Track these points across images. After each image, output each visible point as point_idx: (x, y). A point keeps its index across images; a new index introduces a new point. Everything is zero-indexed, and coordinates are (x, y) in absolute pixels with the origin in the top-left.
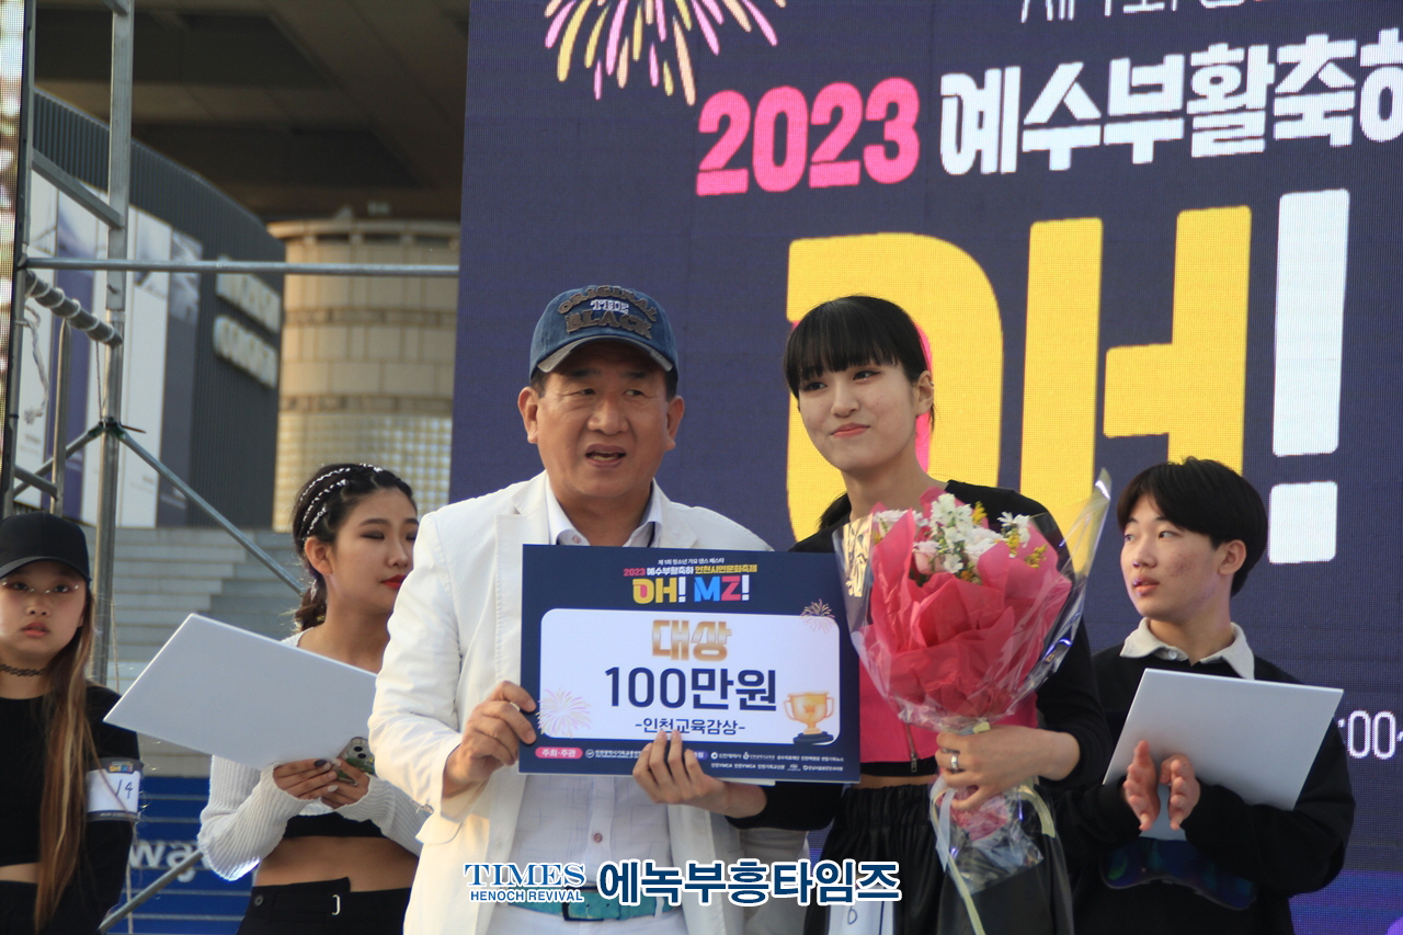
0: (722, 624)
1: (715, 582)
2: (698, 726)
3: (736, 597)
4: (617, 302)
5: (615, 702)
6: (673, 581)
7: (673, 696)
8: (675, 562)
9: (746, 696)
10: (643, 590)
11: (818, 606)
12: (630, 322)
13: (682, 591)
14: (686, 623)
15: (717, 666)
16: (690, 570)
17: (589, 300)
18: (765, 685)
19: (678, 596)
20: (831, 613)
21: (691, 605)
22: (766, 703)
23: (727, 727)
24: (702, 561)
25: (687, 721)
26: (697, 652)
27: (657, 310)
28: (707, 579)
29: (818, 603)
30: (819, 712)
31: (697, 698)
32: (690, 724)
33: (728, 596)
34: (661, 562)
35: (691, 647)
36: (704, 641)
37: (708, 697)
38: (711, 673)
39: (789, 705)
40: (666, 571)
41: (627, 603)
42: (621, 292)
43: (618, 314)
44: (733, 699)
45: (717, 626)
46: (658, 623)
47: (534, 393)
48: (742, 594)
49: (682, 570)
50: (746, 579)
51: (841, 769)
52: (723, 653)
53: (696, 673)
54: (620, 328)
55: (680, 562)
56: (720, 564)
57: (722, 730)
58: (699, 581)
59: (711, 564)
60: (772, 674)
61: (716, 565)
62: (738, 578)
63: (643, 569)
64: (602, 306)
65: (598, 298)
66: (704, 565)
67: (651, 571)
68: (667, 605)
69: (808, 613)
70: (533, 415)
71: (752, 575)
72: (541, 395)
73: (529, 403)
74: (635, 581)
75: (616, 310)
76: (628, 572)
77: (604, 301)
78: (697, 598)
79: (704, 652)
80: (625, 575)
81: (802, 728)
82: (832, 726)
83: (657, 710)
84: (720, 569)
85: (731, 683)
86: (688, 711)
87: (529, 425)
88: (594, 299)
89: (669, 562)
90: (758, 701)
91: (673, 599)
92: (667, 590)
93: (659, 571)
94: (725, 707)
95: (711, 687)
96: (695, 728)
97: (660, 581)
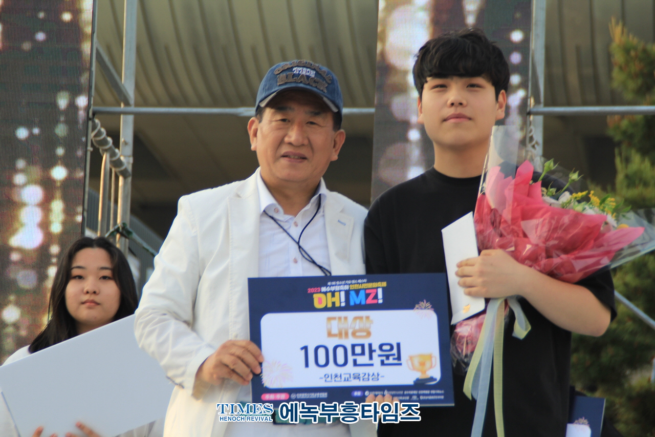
0: (368, 318)
1: (362, 294)
2: (357, 377)
3: (375, 301)
4: (308, 70)
5: (307, 365)
6: (337, 294)
7: (341, 360)
8: (338, 283)
9: (384, 358)
10: (319, 300)
11: (424, 304)
12: (315, 82)
13: (343, 299)
14: (346, 318)
15: (366, 342)
16: (347, 287)
17: (292, 68)
18: (395, 351)
19: (341, 303)
20: (432, 307)
21: (348, 307)
22: (396, 362)
23: (373, 377)
24: (353, 281)
25: (350, 375)
26: (354, 334)
27: (332, 77)
28: (357, 292)
29: (424, 302)
30: (428, 365)
31: (355, 361)
32: (352, 376)
33: (370, 301)
34: (329, 284)
35: (350, 332)
36: (357, 327)
37: (361, 360)
38: (363, 346)
39: (410, 362)
40: (333, 289)
41: (310, 308)
42: (311, 65)
43: (308, 77)
44: (377, 360)
45: (364, 319)
46: (329, 319)
47: (257, 121)
48: (378, 300)
49: (342, 288)
50: (380, 291)
51: (442, 397)
52: (369, 334)
53: (353, 346)
54: (309, 84)
55: (340, 283)
56: (364, 283)
57: (371, 378)
58: (353, 294)
59: (359, 283)
60: (398, 345)
61: (362, 283)
62: (375, 290)
63: (319, 288)
64: (300, 71)
65: (298, 66)
66: (355, 284)
67: (324, 289)
68: (334, 308)
69: (417, 308)
70: (255, 135)
71: (384, 289)
72: (260, 122)
73: (253, 127)
74: (315, 296)
75: (308, 74)
76: (310, 290)
77: (301, 69)
78: (352, 303)
79: (358, 334)
80: (309, 292)
81: (418, 375)
82: (436, 373)
83: (332, 369)
84: (364, 286)
85: (375, 351)
86: (350, 368)
87: (253, 140)
88: (295, 67)
89: (334, 283)
90: (391, 360)
91: (337, 305)
92: (334, 299)
93: (328, 289)
94: (372, 365)
95: (363, 353)
96: (355, 378)
97: (329, 295)
